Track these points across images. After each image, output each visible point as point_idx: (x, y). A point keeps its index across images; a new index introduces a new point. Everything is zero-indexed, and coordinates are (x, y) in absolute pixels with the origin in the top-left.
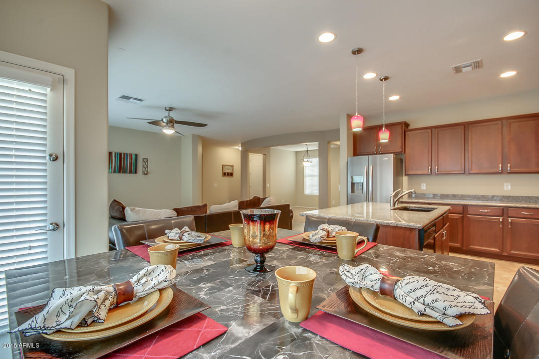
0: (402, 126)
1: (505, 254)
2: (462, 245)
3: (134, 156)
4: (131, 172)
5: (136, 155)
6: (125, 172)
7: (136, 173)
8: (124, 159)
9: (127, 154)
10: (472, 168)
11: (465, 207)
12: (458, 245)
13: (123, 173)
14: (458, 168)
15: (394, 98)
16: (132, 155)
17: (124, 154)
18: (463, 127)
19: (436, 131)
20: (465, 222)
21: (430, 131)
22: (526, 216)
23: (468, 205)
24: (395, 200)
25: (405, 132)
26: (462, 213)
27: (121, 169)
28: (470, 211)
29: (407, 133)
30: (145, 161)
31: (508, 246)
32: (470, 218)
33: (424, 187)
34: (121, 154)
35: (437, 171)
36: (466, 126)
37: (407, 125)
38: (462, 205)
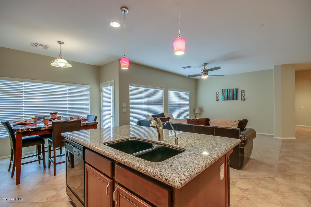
3: (235, 90)
4: (233, 99)
5: (237, 89)
6: (230, 100)
7: (237, 99)
8: (229, 92)
9: (231, 89)
13: (229, 100)
16: (234, 89)
17: (229, 89)
27: (228, 98)
30: (243, 92)
34: (228, 90)
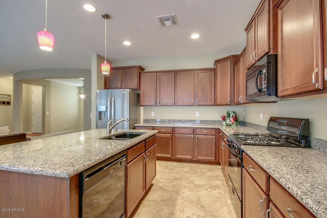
0: (138, 68)
1: (195, 159)
2: (172, 155)
10: (178, 102)
11: (173, 128)
12: (169, 156)
14: (171, 101)
15: (127, 43)
18: (174, 73)
19: (159, 75)
20: (173, 140)
21: (155, 74)
22: (205, 134)
23: (175, 127)
24: (111, 128)
25: (140, 73)
26: (172, 133)
28: (177, 131)
29: (141, 75)
31: (196, 154)
32: (176, 136)
33: (153, 114)
35: (159, 103)
36: (176, 73)
37: (141, 69)
38: (172, 127)
